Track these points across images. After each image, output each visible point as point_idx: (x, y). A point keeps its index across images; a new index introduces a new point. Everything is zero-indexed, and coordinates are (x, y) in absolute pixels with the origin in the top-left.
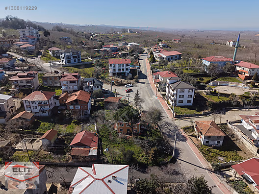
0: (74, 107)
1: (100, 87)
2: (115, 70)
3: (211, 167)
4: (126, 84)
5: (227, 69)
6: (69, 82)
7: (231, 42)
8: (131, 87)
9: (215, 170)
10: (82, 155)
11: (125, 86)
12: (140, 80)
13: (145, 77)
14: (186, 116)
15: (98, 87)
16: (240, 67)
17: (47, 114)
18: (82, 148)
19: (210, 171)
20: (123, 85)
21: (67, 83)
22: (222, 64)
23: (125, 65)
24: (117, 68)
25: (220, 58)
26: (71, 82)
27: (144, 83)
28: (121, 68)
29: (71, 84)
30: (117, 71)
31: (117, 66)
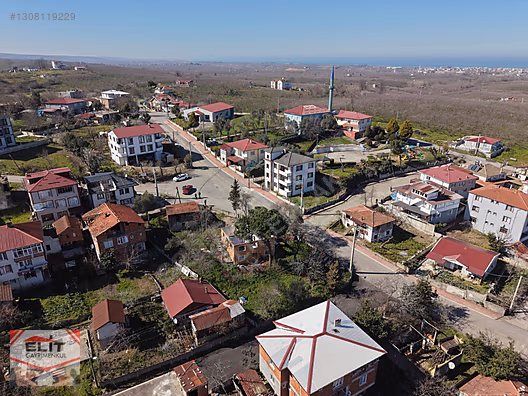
0: (115, 242)
1: (130, 189)
2: (132, 150)
3: (403, 267)
4: (175, 175)
5: (328, 126)
6: (55, 192)
7: (280, 82)
8: (186, 179)
9: (410, 270)
10: (219, 323)
11: (175, 179)
12: (195, 164)
13: (199, 157)
14: (319, 208)
15: (127, 191)
16: (342, 119)
17: (39, 277)
18: (208, 311)
19: (404, 273)
20: (169, 178)
21: (50, 194)
22: (317, 117)
23: (153, 137)
24: (137, 146)
25: (311, 108)
26: (61, 190)
27: (206, 168)
28: (146, 144)
29: (62, 195)
30: (138, 152)
31: (136, 140)
